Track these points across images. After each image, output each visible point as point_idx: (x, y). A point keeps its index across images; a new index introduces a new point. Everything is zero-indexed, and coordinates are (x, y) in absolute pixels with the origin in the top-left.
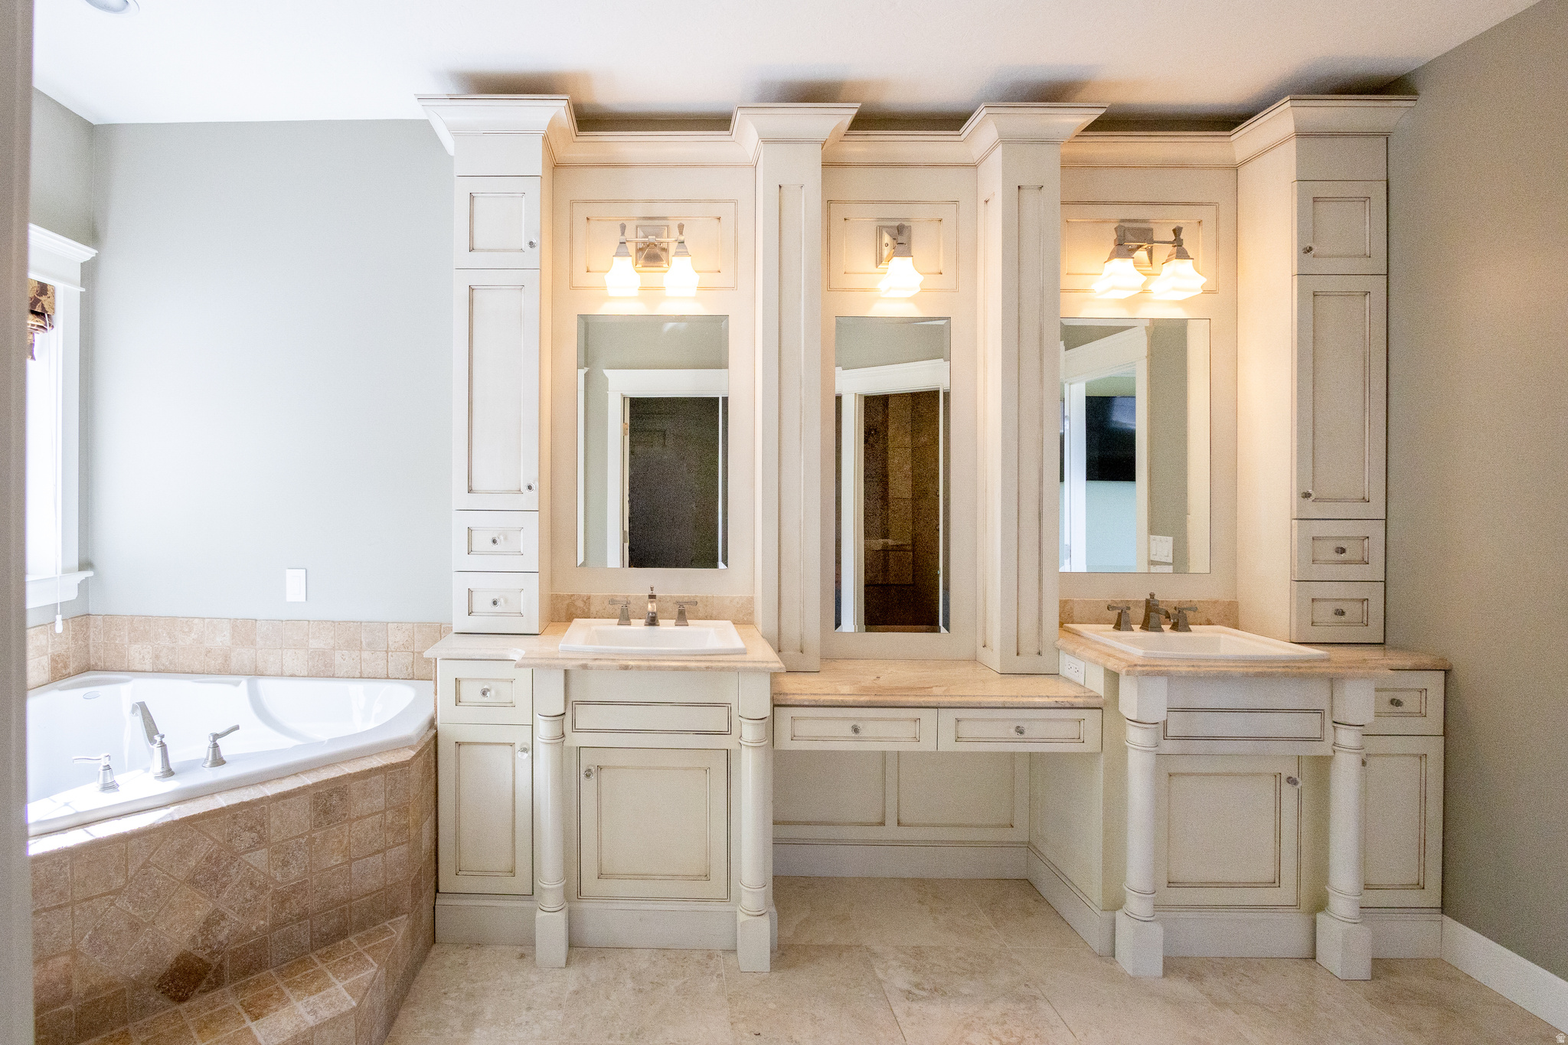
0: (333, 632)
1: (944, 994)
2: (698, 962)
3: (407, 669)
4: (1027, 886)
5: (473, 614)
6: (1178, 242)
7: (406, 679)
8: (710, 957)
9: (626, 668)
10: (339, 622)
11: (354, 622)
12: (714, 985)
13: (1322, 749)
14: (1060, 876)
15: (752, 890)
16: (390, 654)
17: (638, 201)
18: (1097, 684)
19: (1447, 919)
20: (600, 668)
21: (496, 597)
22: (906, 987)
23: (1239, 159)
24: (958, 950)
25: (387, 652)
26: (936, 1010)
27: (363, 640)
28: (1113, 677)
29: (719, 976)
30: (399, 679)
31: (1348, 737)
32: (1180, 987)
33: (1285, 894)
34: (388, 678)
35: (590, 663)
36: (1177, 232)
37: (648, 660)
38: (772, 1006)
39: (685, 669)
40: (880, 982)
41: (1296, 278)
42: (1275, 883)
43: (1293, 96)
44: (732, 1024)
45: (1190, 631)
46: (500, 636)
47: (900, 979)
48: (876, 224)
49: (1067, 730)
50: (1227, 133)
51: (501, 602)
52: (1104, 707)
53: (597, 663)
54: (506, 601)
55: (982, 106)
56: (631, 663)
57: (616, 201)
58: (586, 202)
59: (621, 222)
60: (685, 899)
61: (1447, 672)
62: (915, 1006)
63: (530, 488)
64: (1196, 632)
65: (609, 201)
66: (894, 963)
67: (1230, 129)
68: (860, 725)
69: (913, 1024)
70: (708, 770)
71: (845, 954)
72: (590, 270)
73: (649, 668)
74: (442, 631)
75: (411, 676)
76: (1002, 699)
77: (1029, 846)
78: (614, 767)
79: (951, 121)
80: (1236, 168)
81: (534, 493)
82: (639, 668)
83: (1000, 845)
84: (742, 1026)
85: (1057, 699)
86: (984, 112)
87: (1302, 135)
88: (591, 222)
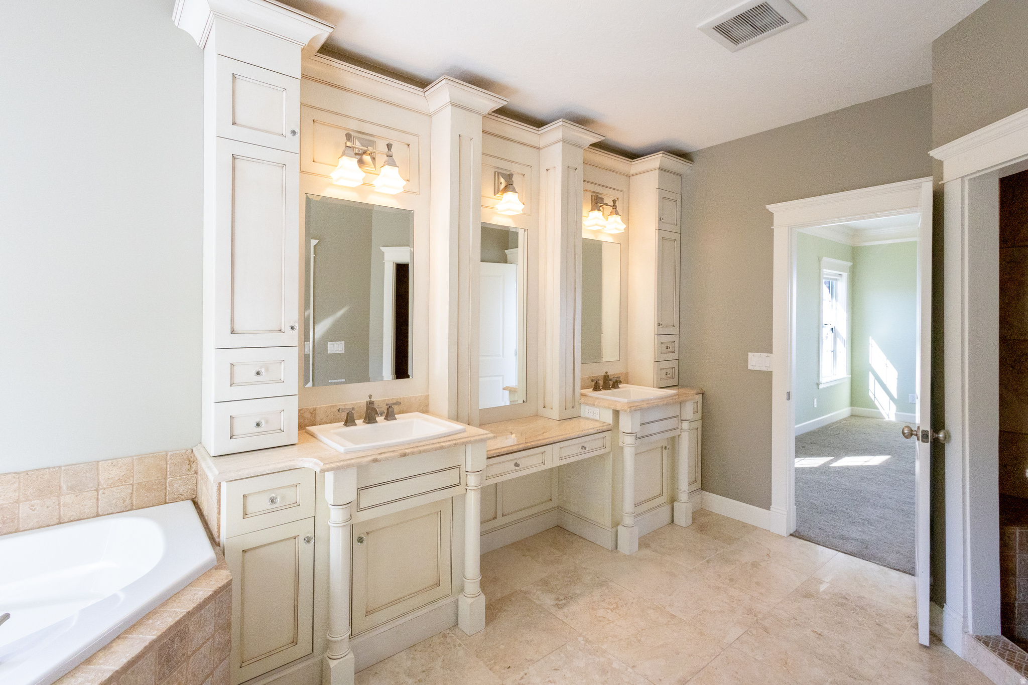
0: (17, 484)
1: (572, 598)
2: (440, 643)
3: (124, 502)
4: (560, 528)
5: (234, 437)
6: (614, 206)
7: (123, 512)
8: (444, 636)
9: (404, 455)
10: (27, 472)
11: (49, 468)
12: (461, 653)
13: (678, 432)
14: (581, 518)
15: (472, 581)
16: (100, 492)
17: (353, 118)
18: (608, 418)
19: (703, 492)
20: (387, 459)
21: (257, 420)
22: (554, 602)
23: (632, 172)
24: (559, 573)
25: (97, 491)
26: (574, 607)
27: (62, 484)
28: (616, 413)
29: (459, 645)
30: (112, 513)
31: (685, 425)
32: (647, 552)
33: (664, 499)
34: (98, 515)
35: (379, 457)
36: (614, 201)
37: (417, 447)
38: (502, 647)
39: (442, 448)
40: (540, 605)
41: (657, 231)
42: (661, 494)
43: (664, 152)
44: (491, 669)
45: (619, 388)
46: (269, 450)
47: (548, 600)
48: (494, 170)
49: (599, 443)
50: (632, 160)
51: (263, 423)
52: (614, 428)
53: (383, 456)
54: (267, 422)
55: (561, 120)
56: (407, 451)
57: (337, 114)
58: (312, 107)
59: (346, 132)
60: (425, 605)
61: (703, 394)
62: (565, 610)
63: (292, 328)
64: (623, 388)
65: (332, 112)
66: (538, 593)
67: (633, 159)
68: (518, 462)
69: (572, 620)
70: (439, 513)
71: (513, 599)
72: (315, 160)
73: (420, 452)
74: (168, 458)
75: (129, 507)
76: (578, 433)
77: (559, 508)
78: (377, 530)
79: (538, 123)
80: (629, 176)
81: (296, 333)
82: (413, 453)
83: (549, 511)
84: (497, 667)
85: (597, 429)
86: (561, 123)
87: (661, 169)
88: (316, 124)
